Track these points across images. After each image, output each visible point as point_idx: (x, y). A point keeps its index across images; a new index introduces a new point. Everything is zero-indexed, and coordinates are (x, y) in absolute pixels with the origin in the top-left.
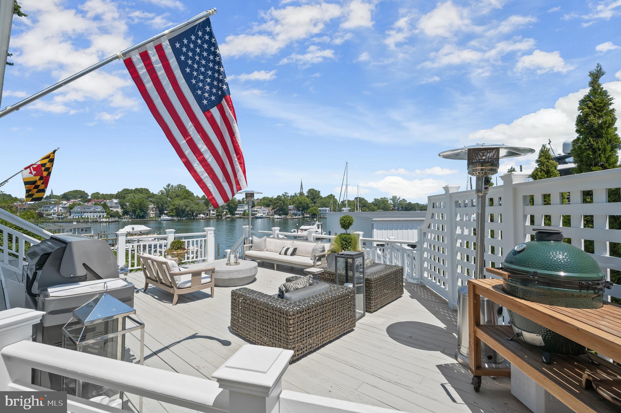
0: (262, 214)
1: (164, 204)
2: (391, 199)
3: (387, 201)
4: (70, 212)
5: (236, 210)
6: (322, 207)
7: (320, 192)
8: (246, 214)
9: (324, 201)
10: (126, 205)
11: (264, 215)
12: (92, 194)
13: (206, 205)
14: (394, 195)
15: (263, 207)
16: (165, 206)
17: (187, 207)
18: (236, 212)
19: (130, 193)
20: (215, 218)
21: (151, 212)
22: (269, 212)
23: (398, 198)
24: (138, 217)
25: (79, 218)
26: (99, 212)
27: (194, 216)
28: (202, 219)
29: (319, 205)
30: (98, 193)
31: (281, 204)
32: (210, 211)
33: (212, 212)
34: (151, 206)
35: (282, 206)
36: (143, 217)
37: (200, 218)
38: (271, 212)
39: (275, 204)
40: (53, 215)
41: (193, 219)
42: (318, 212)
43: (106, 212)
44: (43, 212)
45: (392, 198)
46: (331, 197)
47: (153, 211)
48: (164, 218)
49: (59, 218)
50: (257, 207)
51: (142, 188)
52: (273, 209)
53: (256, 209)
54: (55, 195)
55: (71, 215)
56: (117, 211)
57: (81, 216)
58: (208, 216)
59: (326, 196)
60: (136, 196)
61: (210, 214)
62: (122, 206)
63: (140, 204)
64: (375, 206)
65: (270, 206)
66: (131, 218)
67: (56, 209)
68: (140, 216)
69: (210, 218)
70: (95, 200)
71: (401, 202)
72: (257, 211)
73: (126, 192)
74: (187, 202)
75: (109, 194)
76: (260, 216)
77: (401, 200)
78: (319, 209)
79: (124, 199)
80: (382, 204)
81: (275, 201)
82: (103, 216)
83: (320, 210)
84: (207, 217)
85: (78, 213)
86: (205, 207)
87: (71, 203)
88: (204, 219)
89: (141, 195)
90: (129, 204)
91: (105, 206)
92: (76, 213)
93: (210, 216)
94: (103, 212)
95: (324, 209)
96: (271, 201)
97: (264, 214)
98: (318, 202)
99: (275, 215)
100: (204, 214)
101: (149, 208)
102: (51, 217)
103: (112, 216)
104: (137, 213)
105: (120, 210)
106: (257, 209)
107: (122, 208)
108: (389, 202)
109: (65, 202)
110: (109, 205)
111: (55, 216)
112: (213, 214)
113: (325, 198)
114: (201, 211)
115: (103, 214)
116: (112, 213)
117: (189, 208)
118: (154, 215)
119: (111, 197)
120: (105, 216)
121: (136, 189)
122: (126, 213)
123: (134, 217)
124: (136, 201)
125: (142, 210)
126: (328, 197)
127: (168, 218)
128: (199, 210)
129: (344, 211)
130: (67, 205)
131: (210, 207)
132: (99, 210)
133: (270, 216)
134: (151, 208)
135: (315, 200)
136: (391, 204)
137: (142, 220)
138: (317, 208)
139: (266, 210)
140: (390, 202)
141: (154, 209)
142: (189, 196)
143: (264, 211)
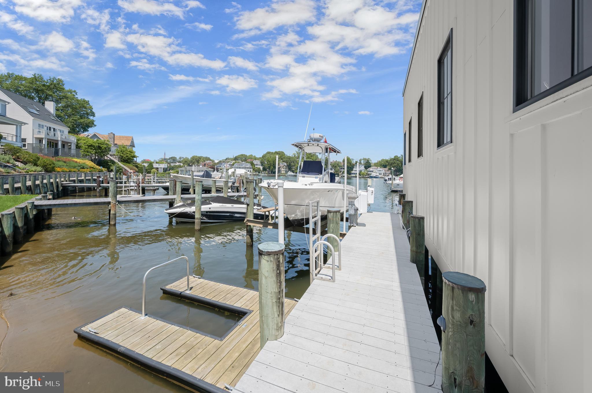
0: (378, 174)
1: (292, 162)
4: (232, 168)
5: (352, 170)
8: (361, 173)
10: (265, 164)
11: (380, 176)
15: (379, 168)
16: (292, 164)
18: (352, 172)
19: (270, 155)
21: (282, 169)
22: (385, 173)
24: (272, 173)
26: (248, 168)
30: (252, 155)
31: (398, 164)
34: (283, 165)
35: (400, 167)
38: (387, 172)
43: (252, 168)
44: (218, 167)
47: (284, 168)
48: (290, 174)
50: (374, 168)
51: (280, 151)
52: (390, 169)
53: (371, 170)
56: (259, 168)
62: (263, 164)
63: (273, 162)
65: (387, 167)
67: (226, 165)
68: (273, 171)
70: (249, 160)
72: (373, 171)
76: (375, 176)
81: (391, 161)
82: (251, 171)
90: (267, 163)
91: (252, 164)
96: (387, 161)
97: (380, 174)
103: (256, 171)
104: (271, 169)
105: (261, 168)
106: (373, 170)
107: (263, 166)
115: (250, 169)
116: (257, 169)
118: (284, 172)
119: (257, 158)
120: (252, 171)
122: (264, 169)
123: (270, 173)
124: (270, 159)
125: (274, 167)
127: (292, 174)
130: (232, 163)
132: (248, 166)
139: (383, 170)
141: (284, 167)
142: (311, 157)
143: (380, 172)
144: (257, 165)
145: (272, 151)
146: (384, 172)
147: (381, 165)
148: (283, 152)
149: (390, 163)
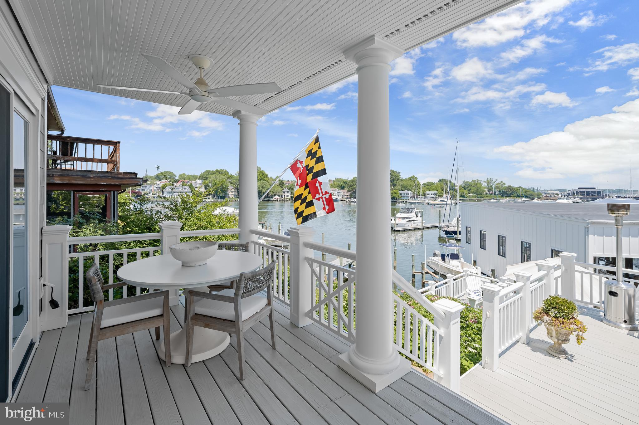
0: (337, 197)
2: (485, 182)
3: (480, 184)
4: (163, 192)
6: (403, 190)
7: (400, 173)
9: (405, 183)
10: (209, 186)
11: (339, 199)
12: (180, 175)
13: (281, 186)
14: (489, 177)
15: (337, 189)
17: (263, 188)
19: (211, 174)
20: (289, 200)
21: (230, 193)
22: (344, 195)
23: (494, 180)
24: (220, 198)
25: (170, 197)
27: (269, 198)
28: (278, 201)
29: (400, 188)
30: (184, 174)
32: (284, 192)
33: (286, 194)
34: (230, 187)
36: (223, 198)
37: (275, 199)
38: (346, 194)
39: (350, 186)
40: (149, 194)
41: (269, 200)
42: (398, 196)
43: (192, 192)
44: (141, 191)
45: (486, 180)
46: (413, 179)
47: (232, 192)
49: (154, 198)
51: (221, 170)
52: (349, 191)
54: (150, 176)
55: (163, 195)
56: (201, 192)
57: (172, 196)
58: (282, 197)
59: (407, 177)
60: (217, 176)
61: (284, 195)
62: (206, 187)
63: (222, 185)
64: (464, 189)
65: (345, 188)
66: (214, 198)
67: (151, 188)
68: (221, 196)
69: (284, 200)
70: (182, 180)
71: (497, 185)
73: (208, 173)
74: (263, 183)
75: (193, 175)
76: (335, 199)
77: (498, 183)
78: (400, 192)
79: (207, 179)
80: (474, 188)
81: (351, 183)
83: (401, 194)
84: (283, 199)
85: (169, 192)
86: (280, 189)
87: (164, 184)
88: (279, 201)
89: (222, 176)
90: (212, 185)
91: (191, 187)
92: (167, 192)
93: (284, 197)
94: (189, 192)
95: (406, 192)
96: (346, 183)
97: (339, 196)
98: (397, 184)
99: (352, 198)
100: (279, 196)
101: (229, 189)
102: (148, 196)
104: (219, 193)
105: (203, 190)
107: (206, 188)
108: (483, 186)
109: (158, 182)
110: (194, 186)
111: (151, 195)
112: (287, 196)
113: (406, 180)
114: (276, 192)
117: (265, 189)
118: (233, 196)
119: (195, 178)
121: (217, 171)
122: (209, 193)
123: (215, 197)
124: (217, 182)
125: (223, 191)
126: (410, 179)
128: (275, 191)
129: (429, 195)
130: (160, 186)
131: (284, 189)
132: (186, 190)
133: (346, 199)
134: (230, 189)
135: (394, 182)
136: (485, 187)
137: (222, 200)
138: (398, 191)
139: (342, 192)
140: (485, 185)
141: (233, 190)
142: (264, 178)
143: (339, 194)
144: (196, 188)
145: (211, 170)
146: (342, 194)
147: (338, 186)
148: (226, 171)
149: (349, 185)
